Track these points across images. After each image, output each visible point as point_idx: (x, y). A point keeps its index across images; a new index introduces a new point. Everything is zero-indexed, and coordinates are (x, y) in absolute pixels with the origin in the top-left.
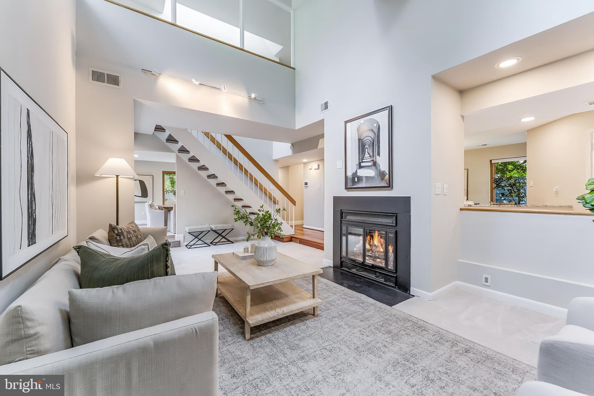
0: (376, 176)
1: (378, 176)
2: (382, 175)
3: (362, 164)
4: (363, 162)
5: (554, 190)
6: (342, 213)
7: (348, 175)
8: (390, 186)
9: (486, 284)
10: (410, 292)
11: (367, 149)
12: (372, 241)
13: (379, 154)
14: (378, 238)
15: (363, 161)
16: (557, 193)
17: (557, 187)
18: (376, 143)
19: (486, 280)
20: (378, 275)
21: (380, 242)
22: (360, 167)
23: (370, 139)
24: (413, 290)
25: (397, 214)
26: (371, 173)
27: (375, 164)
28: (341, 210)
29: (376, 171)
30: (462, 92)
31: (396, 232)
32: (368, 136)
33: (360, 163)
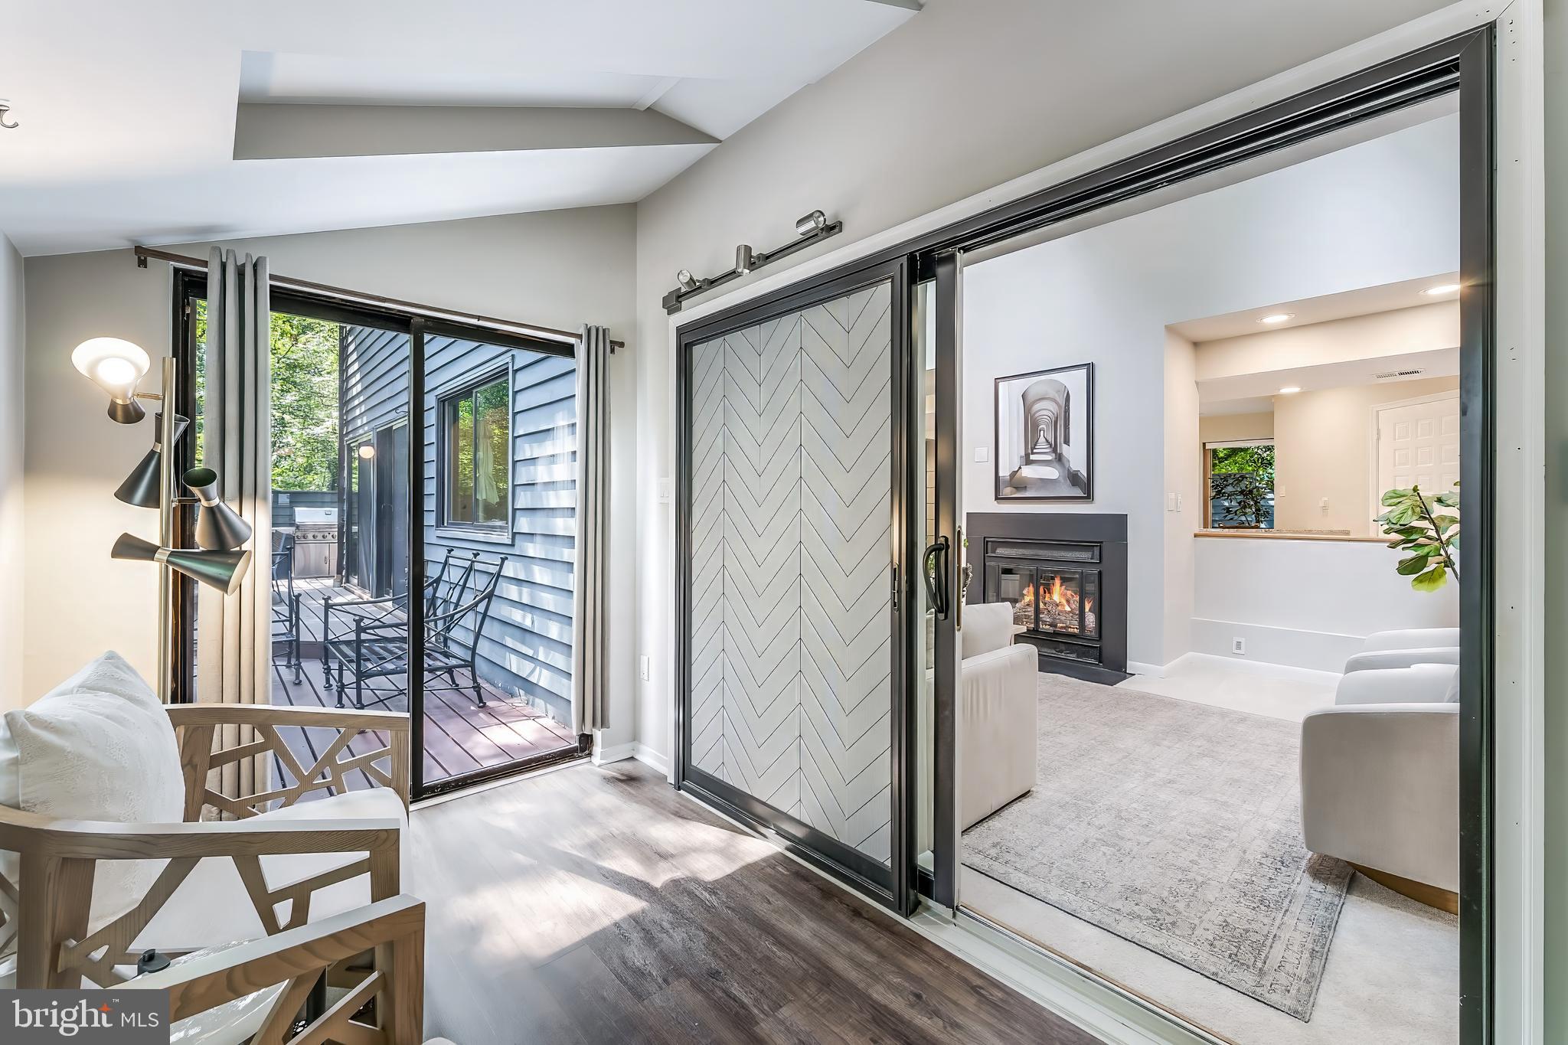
0: (1061, 479)
1: (1065, 479)
2: (1074, 478)
3: (1032, 457)
4: (1033, 453)
5: (1321, 504)
6: (986, 543)
7: (1001, 474)
8: (1089, 496)
9: (1238, 652)
10: (1126, 670)
11: (1042, 432)
12: (1047, 595)
13: (1067, 442)
14: (1060, 590)
15: (1035, 451)
16: (1325, 508)
17: (1326, 499)
18: (1061, 423)
19: (1239, 644)
20: (1063, 648)
21: (1063, 595)
22: (1028, 462)
23: (1050, 414)
24: (1132, 665)
25: (1102, 542)
26: (1052, 473)
27: (1060, 458)
28: (985, 538)
29: (1061, 471)
30: (1196, 345)
31: (1100, 573)
32: (1046, 410)
33: (1027, 455)
